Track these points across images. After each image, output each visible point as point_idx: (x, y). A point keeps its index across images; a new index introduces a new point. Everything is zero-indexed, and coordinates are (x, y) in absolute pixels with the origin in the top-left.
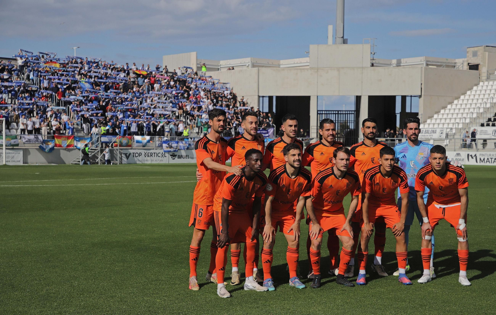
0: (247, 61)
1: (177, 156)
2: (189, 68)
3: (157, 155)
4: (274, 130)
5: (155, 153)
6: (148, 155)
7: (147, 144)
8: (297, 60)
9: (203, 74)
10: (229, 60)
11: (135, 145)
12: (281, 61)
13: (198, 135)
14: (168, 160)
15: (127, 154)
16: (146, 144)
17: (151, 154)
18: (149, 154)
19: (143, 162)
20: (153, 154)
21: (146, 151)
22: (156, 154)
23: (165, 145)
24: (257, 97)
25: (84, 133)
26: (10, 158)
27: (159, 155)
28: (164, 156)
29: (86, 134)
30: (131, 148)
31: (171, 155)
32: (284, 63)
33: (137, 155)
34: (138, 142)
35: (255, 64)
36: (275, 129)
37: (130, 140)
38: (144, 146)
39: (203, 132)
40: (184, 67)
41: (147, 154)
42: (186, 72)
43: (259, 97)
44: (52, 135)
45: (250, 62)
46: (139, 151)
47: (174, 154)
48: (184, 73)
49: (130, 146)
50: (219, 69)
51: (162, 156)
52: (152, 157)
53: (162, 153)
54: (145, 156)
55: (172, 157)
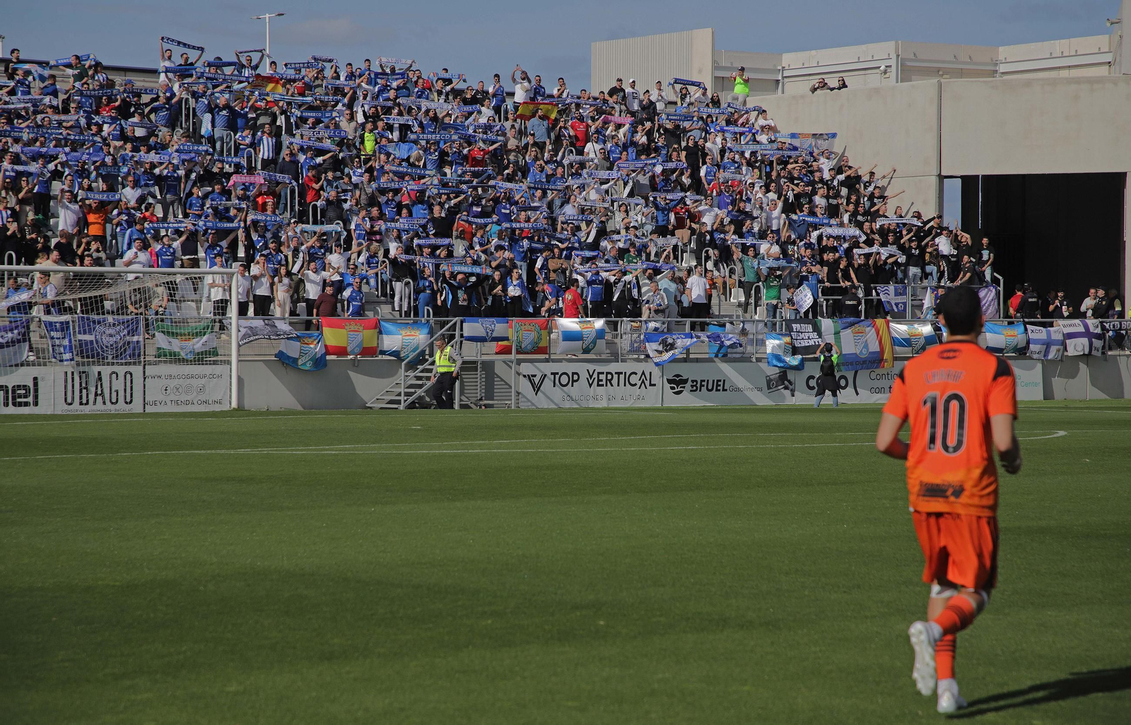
0: (884, 52)
1: (690, 383)
2: (693, 84)
3: (627, 380)
4: (998, 293)
5: (619, 374)
6: (599, 380)
7: (597, 342)
8: (1059, 46)
9: (738, 104)
10: (814, 52)
11: (560, 347)
12: (1001, 49)
13: (746, 311)
14: (659, 397)
15: (535, 376)
16: (594, 343)
17: (609, 377)
18: (602, 377)
19: (584, 405)
20: (616, 377)
21: (591, 367)
22: (622, 377)
23: (652, 347)
24: (934, 180)
25: (393, 309)
26: (195, 394)
27: (634, 379)
28: (647, 383)
29: (400, 311)
30: (547, 356)
31: (669, 381)
32: (1011, 56)
33: (564, 380)
34: (569, 336)
35: (909, 64)
36: (1001, 289)
37: (544, 333)
38: (586, 351)
39: (764, 300)
40: (675, 82)
41: (595, 375)
42: (683, 98)
43: (942, 178)
44: (304, 317)
45: (894, 56)
46: (570, 368)
47: (678, 376)
48: (675, 103)
49: (543, 350)
50: (778, 81)
51: (643, 382)
52: (612, 385)
53: (643, 373)
54: (590, 385)
55: (672, 388)
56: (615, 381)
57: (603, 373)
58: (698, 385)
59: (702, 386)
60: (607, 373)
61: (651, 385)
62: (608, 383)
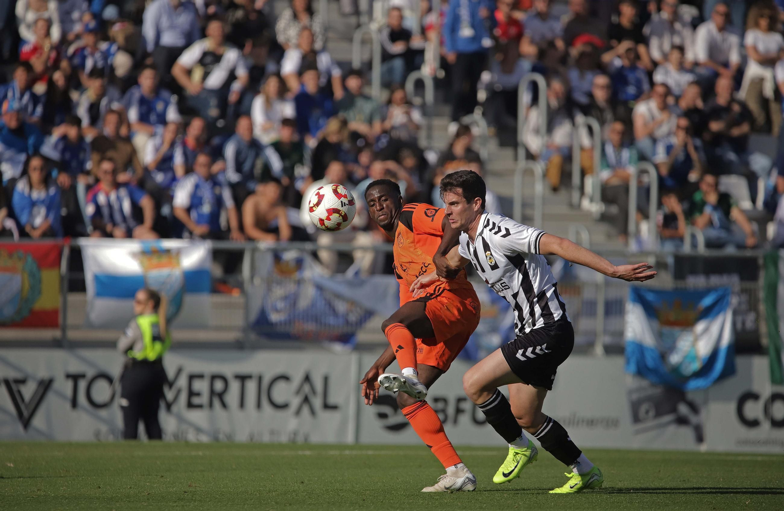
3: (266, 395)
5: (243, 378)
6: (192, 394)
7: (187, 299)
11: (90, 311)
15: (23, 381)
18: (198, 385)
20: (235, 385)
22: (251, 387)
27: (281, 393)
28: (317, 402)
30: (57, 333)
33: (100, 391)
51: (306, 400)
52: (224, 405)
53: (307, 379)
54: (168, 405)
55: (382, 416)
56: (233, 397)
57: (201, 376)
58: (451, 410)
59: (459, 411)
60: (214, 377)
61: (327, 406)
62: (217, 403)
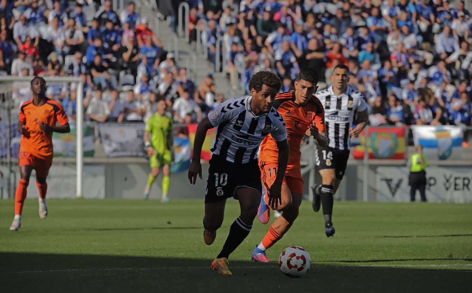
6: (456, 185)
7: (455, 149)
15: (391, 180)
16: (450, 151)
17: (467, 181)
18: (458, 181)
21: (448, 172)
34: (427, 144)
37: (401, 141)
38: (443, 157)
41: (452, 180)
49: (402, 157)
52: (469, 189)
54: (447, 189)
57: (459, 178)
60: (464, 179)
62: (466, 188)
